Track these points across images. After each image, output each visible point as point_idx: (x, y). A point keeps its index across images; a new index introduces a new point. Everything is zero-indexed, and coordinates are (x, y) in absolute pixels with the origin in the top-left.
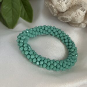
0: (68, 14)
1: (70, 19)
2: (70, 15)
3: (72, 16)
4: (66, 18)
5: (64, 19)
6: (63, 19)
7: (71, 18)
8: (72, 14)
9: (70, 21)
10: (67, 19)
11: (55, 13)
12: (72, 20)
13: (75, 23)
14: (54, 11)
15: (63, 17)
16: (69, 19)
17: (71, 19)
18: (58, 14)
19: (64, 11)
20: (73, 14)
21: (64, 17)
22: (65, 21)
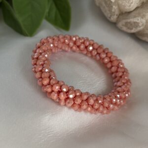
5: (131, 24)
6: (129, 25)
10: (136, 25)
11: (114, 15)
14: (113, 11)
15: (129, 21)
22: (132, 29)
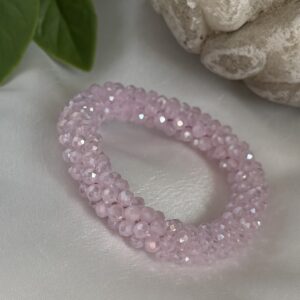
0: (252, 39)
1: (260, 64)
2: (261, 45)
3: (269, 47)
4: (241, 57)
7: (262, 55)
8: (271, 40)
9: (257, 70)
12: (266, 66)
13: (279, 80)
16: (255, 62)
17: (264, 62)
18: (205, 42)
19: (236, 27)
20: (277, 40)
21: (235, 51)
